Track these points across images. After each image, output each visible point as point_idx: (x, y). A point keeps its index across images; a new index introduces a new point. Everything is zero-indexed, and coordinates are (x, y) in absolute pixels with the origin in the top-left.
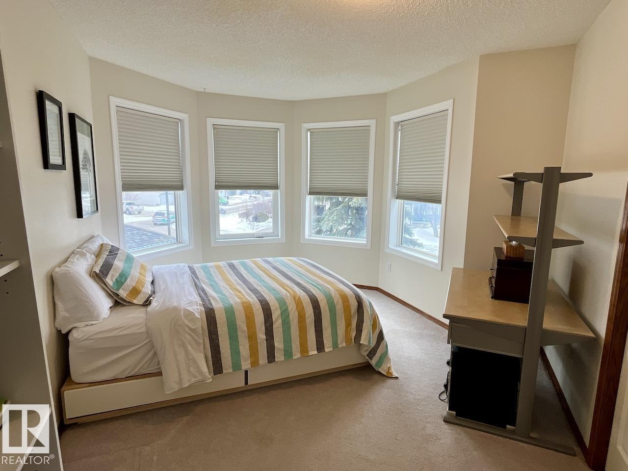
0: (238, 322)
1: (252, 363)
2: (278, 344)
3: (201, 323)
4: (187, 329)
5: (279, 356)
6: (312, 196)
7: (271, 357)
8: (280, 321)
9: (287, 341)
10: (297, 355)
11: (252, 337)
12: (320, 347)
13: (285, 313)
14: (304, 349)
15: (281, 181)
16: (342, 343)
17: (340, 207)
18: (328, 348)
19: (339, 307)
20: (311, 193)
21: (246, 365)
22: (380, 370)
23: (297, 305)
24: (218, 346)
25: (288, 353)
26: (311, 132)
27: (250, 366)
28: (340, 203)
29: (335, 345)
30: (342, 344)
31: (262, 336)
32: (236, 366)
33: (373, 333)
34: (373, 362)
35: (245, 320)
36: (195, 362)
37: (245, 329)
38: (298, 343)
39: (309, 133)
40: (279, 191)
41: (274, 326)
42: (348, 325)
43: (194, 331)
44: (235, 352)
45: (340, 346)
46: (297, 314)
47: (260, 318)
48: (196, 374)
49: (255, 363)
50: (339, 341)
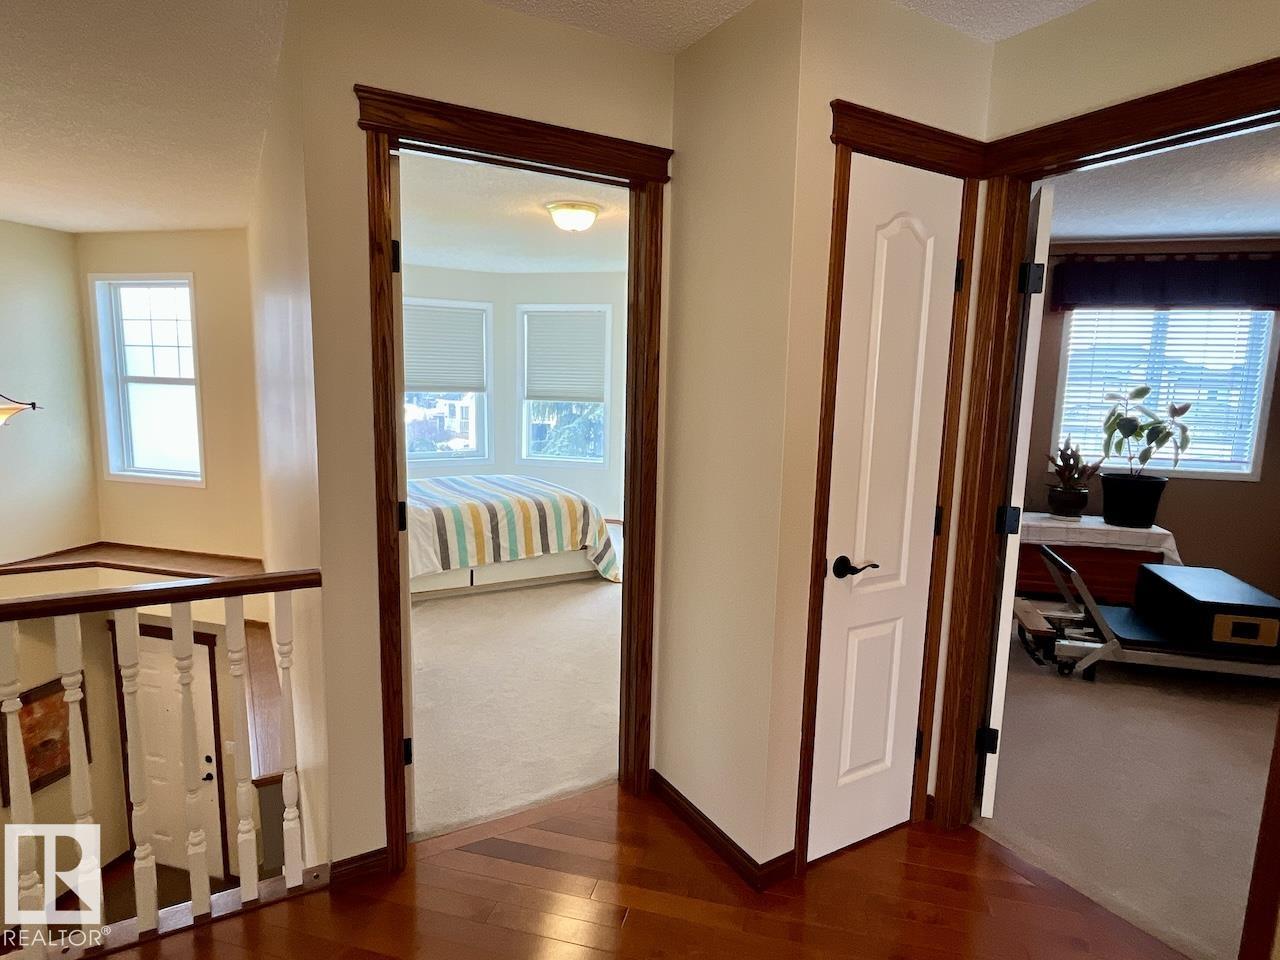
0: (465, 520)
1: (479, 560)
2: (504, 543)
3: (431, 520)
4: (418, 523)
5: (505, 556)
6: (532, 401)
7: (497, 557)
8: (505, 521)
9: (513, 541)
10: (522, 555)
11: (479, 535)
12: (546, 548)
13: (509, 513)
14: (529, 549)
15: (488, 380)
16: (568, 546)
17: (574, 425)
18: (554, 549)
19: (565, 511)
20: (529, 397)
21: (472, 562)
22: (608, 577)
23: (522, 508)
24: (446, 541)
25: (514, 552)
26: (528, 316)
27: (476, 564)
28: (576, 417)
29: (560, 547)
30: (568, 548)
31: (488, 534)
32: (463, 563)
33: (599, 539)
34: (600, 568)
35: (471, 519)
36: (426, 552)
37: (471, 525)
38: (524, 544)
39: (526, 317)
40: (485, 395)
41: (499, 526)
42: (574, 529)
43: (424, 524)
44: (463, 549)
45: (566, 549)
46: (521, 514)
47: (486, 517)
48: (429, 565)
49: (481, 560)
50: (565, 543)
